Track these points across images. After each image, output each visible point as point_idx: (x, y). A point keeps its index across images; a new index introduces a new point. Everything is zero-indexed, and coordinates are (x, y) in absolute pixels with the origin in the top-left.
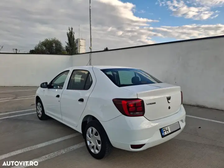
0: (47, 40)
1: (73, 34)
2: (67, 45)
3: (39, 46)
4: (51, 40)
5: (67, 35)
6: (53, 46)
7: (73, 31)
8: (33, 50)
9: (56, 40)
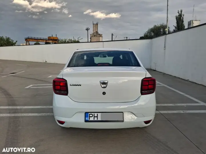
0: (156, 26)
1: (183, 16)
2: (175, 29)
3: (148, 32)
4: (159, 25)
5: (176, 19)
6: (161, 32)
7: (182, 13)
8: (142, 37)
9: (164, 25)
